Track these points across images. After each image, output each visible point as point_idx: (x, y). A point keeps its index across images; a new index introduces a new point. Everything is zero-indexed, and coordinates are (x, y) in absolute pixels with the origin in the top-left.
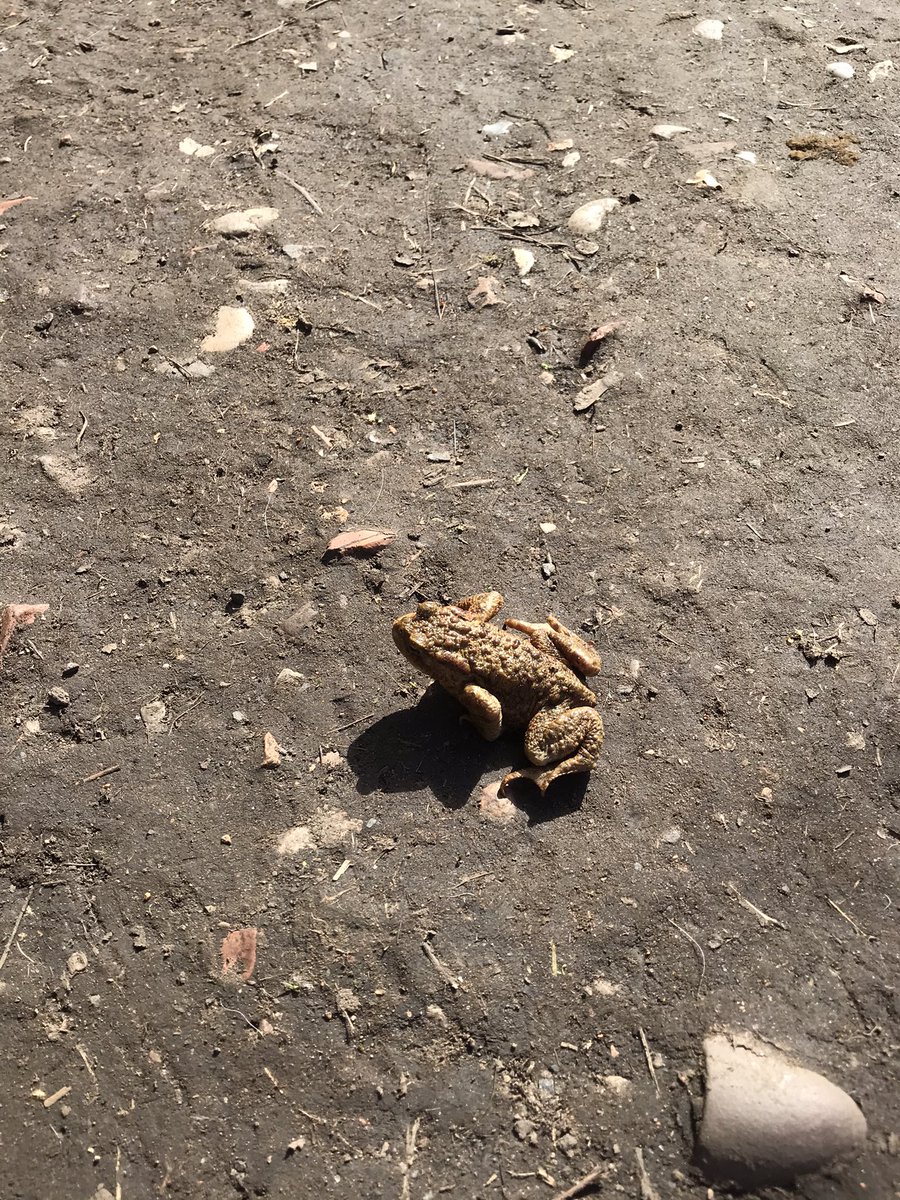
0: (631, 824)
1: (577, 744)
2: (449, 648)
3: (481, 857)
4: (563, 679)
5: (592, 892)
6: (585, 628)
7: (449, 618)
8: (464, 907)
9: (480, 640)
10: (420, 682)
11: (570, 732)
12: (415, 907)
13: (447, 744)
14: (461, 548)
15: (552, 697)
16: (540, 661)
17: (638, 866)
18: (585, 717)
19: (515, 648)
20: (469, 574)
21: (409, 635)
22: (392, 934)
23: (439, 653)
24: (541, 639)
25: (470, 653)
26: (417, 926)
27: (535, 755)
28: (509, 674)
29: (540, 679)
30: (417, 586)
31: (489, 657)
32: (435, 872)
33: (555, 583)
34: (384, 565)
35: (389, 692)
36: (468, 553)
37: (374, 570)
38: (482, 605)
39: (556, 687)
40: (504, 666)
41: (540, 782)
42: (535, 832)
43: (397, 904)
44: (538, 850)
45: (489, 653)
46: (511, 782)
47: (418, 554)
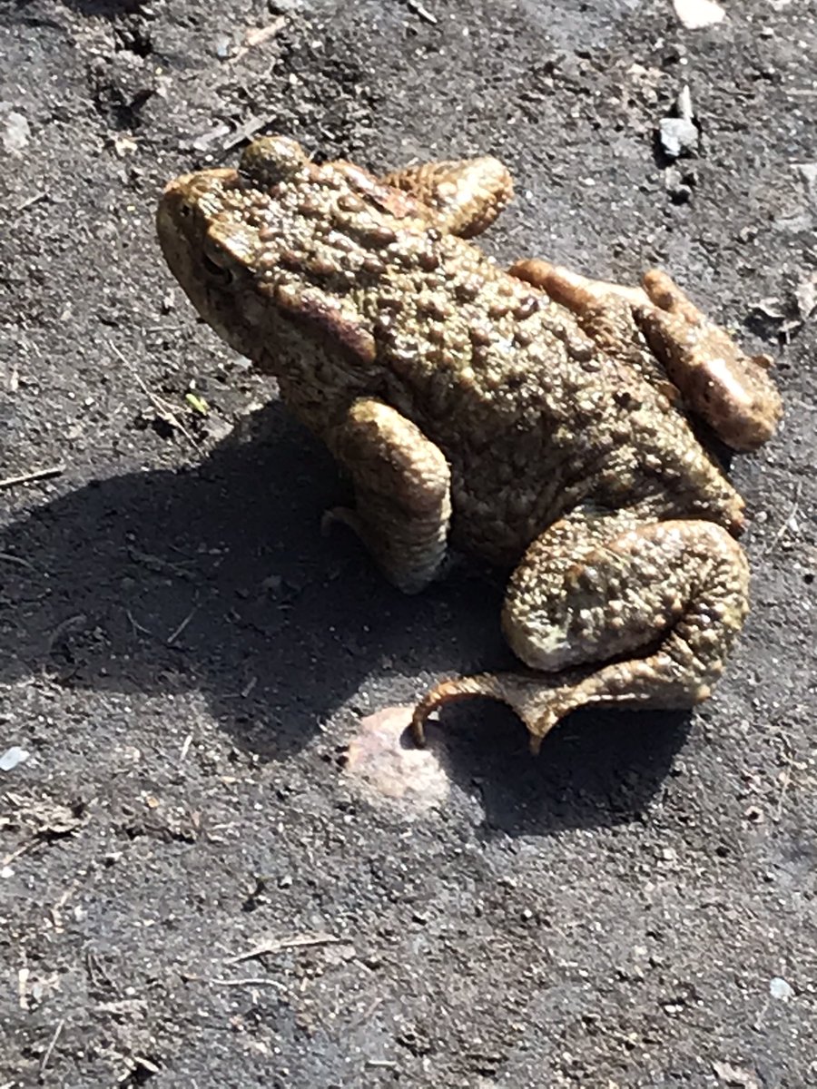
0: (784, 879)
1: (660, 619)
2: (321, 278)
3: (322, 896)
4: (653, 433)
5: (633, 1037)
6: (757, 323)
7: (335, 195)
8: (249, 1016)
9: (419, 275)
10: (220, 401)
11: (646, 581)
12: (106, 991)
13: (274, 582)
14: (411, 33)
15: (612, 479)
16: (589, 370)
17: (780, 989)
18: (700, 548)
19: (520, 316)
20: (426, 113)
21: (208, 224)
22: (27, 1053)
23: (289, 290)
24: (610, 318)
25: (382, 303)
26: (105, 1044)
27: (529, 632)
28: (491, 386)
29: (582, 420)
30: (253, 123)
31: (438, 326)
32: (182, 912)
33: (688, 180)
34: (160, 44)
35: (119, 412)
36: (430, 49)
37: (128, 55)
38: (443, 190)
39: (626, 453)
40: (478, 362)
41: (532, 715)
42: (495, 856)
43: (55, 976)
44: (495, 905)
45: (440, 317)
46: (448, 703)
47: (271, 29)
